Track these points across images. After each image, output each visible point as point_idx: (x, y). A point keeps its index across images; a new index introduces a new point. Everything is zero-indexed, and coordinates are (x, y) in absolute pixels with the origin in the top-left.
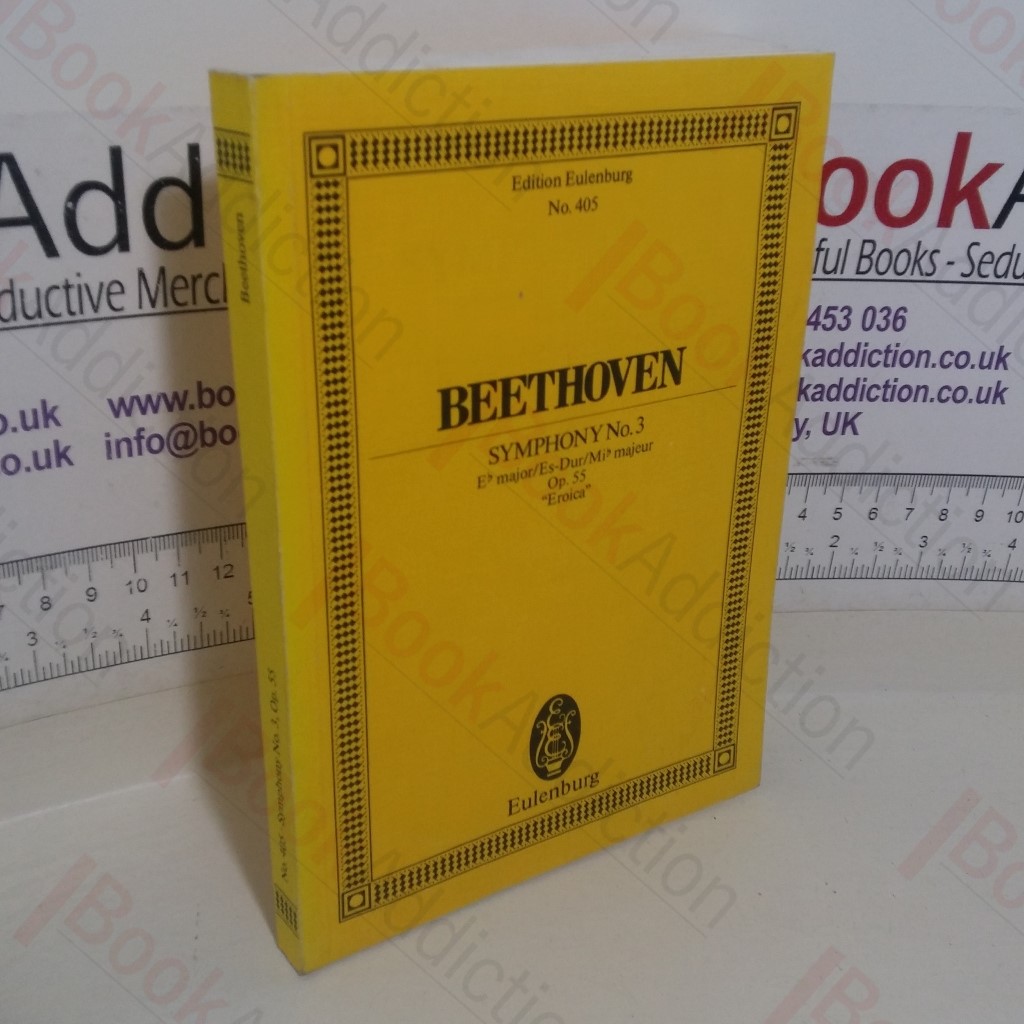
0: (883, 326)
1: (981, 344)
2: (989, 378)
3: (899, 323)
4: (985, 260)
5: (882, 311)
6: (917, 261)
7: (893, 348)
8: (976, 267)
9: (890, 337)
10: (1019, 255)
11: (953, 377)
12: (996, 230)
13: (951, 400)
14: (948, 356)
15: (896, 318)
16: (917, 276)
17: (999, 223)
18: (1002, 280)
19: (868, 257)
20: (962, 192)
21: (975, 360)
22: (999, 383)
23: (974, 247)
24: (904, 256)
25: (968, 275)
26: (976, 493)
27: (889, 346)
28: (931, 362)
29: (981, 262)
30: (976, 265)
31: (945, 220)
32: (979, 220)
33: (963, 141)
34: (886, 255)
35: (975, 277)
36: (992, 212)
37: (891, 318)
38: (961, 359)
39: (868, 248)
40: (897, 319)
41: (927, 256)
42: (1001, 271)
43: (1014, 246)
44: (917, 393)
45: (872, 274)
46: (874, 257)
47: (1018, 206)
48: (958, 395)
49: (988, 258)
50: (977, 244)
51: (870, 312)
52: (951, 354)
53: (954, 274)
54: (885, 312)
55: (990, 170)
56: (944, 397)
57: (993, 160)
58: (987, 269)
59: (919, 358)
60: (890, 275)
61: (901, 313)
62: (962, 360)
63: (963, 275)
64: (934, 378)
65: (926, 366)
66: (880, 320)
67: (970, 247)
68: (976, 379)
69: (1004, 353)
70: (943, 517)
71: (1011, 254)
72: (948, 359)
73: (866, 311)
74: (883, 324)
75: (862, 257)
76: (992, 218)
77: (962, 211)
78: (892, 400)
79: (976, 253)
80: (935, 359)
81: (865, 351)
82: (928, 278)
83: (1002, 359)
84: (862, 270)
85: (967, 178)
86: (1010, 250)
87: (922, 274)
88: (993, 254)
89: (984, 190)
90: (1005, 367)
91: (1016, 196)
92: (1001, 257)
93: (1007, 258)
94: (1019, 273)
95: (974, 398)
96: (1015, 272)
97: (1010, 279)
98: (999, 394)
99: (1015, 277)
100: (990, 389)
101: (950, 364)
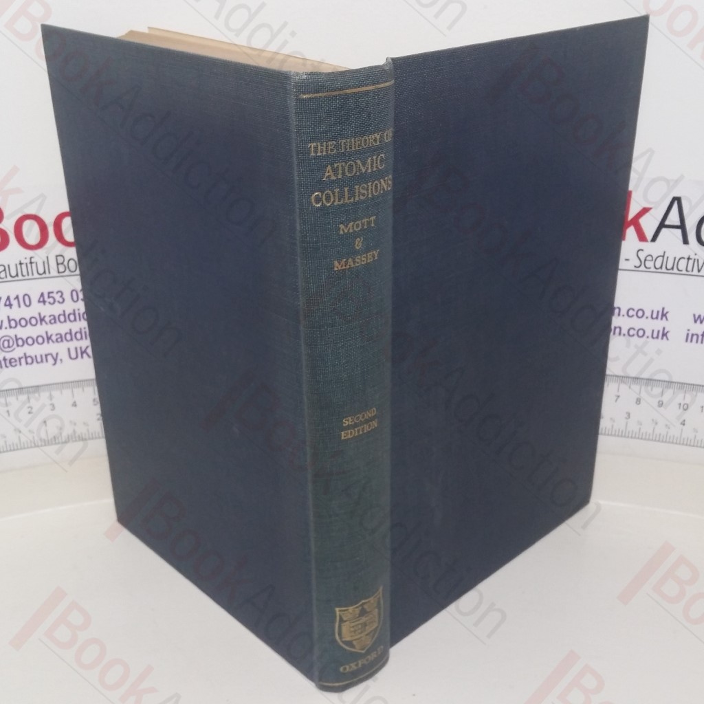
1: (650, 306)
2: (658, 325)
4: (647, 259)
8: (643, 262)
10: (668, 258)
12: (653, 243)
13: (635, 336)
14: (631, 311)
17: (654, 239)
18: (661, 270)
20: (630, 222)
21: (648, 314)
22: (664, 329)
23: (640, 252)
25: (638, 267)
26: (657, 390)
28: (621, 313)
29: (645, 260)
32: (642, 237)
35: (642, 268)
36: (649, 234)
42: (658, 265)
43: (665, 252)
47: (664, 230)
48: (641, 333)
49: (649, 258)
50: (642, 250)
52: (633, 310)
53: (630, 265)
55: (645, 211)
56: (631, 334)
57: (647, 206)
58: (649, 264)
62: (640, 313)
63: (635, 267)
65: (619, 315)
67: (638, 251)
70: (638, 402)
71: (663, 256)
72: (631, 313)
77: (631, 231)
79: (642, 255)
86: (662, 254)
88: (652, 256)
89: (643, 221)
90: (667, 319)
91: (662, 225)
92: (657, 257)
93: (661, 258)
94: (669, 267)
95: (650, 335)
96: (666, 267)
97: (664, 270)
98: (665, 334)
99: (666, 269)
100: (659, 331)
101: (633, 316)
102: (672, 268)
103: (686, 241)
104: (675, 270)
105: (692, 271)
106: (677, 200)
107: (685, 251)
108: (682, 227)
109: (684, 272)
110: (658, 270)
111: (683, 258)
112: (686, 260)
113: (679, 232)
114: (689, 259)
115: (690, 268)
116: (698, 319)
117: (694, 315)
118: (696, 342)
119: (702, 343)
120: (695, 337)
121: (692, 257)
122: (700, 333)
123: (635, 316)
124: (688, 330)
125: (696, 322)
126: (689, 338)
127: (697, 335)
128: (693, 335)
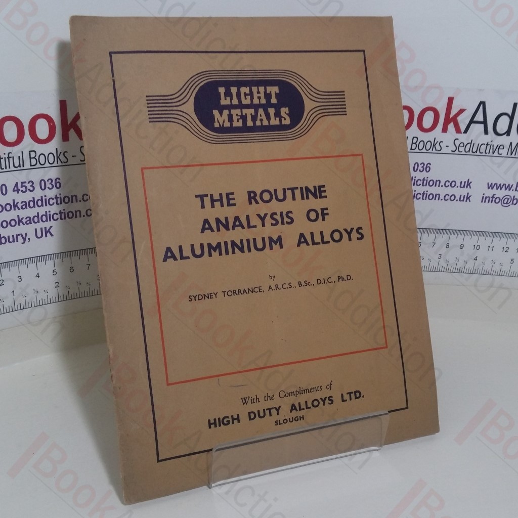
0: (422, 170)
1: (460, 178)
2: (464, 192)
3: (428, 169)
4: (460, 145)
5: (421, 164)
6: (434, 145)
7: (426, 179)
9: (424, 175)
10: (474, 144)
11: (450, 191)
12: (465, 134)
13: (449, 200)
14: (447, 182)
15: (426, 168)
17: (466, 132)
18: (468, 153)
19: (415, 143)
20: (451, 120)
21: (458, 184)
22: (468, 194)
23: (456, 141)
24: (429, 143)
26: (461, 237)
27: (424, 178)
28: (441, 185)
30: (458, 147)
31: (445, 130)
32: (458, 130)
33: (451, 100)
34: (422, 143)
35: (457, 152)
37: (425, 167)
38: (453, 184)
39: (415, 140)
40: (427, 167)
42: (467, 150)
44: (436, 197)
45: (417, 150)
46: (417, 143)
47: (473, 125)
48: (452, 198)
49: (462, 145)
50: (457, 139)
51: (416, 165)
52: (449, 182)
53: (449, 150)
54: (422, 165)
55: (461, 111)
56: (446, 199)
58: (462, 149)
59: (436, 183)
60: (424, 150)
61: (429, 165)
63: (452, 151)
64: (442, 191)
65: (439, 186)
66: (420, 168)
68: (459, 192)
69: (469, 182)
70: (447, 247)
71: (471, 143)
73: (415, 164)
74: (422, 169)
75: (412, 143)
76: (463, 129)
77: (451, 126)
78: (426, 199)
79: (457, 143)
80: (442, 183)
81: (415, 180)
82: (439, 152)
83: (468, 184)
84: (413, 148)
85: (452, 114)
87: (436, 150)
88: (463, 143)
89: (460, 119)
90: (470, 187)
91: (472, 121)
92: (467, 144)
93: (469, 144)
95: (458, 199)
96: (473, 150)
97: (471, 153)
98: (468, 198)
99: (472, 152)
100: (464, 196)
101: (448, 186)
102: (476, 152)
103: (486, 132)
104: (478, 153)
105: (489, 153)
106: (483, 103)
107: (485, 139)
108: (485, 122)
109: (484, 154)
110: (467, 153)
111: (484, 144)
112: (485, 146)
113: (482, 125)
115: (487, 151)
116: (491, 186)
117: (488, 183)
118: (489, 202)
119: (492, 202)
120: (488, 199)
121: (490, 143)
122: (491, 196)
123: (450, 186)
124: (484, 194)
125: (489, 188)
126: (484, 199)
127: (489, 197)
128: (486, 198)
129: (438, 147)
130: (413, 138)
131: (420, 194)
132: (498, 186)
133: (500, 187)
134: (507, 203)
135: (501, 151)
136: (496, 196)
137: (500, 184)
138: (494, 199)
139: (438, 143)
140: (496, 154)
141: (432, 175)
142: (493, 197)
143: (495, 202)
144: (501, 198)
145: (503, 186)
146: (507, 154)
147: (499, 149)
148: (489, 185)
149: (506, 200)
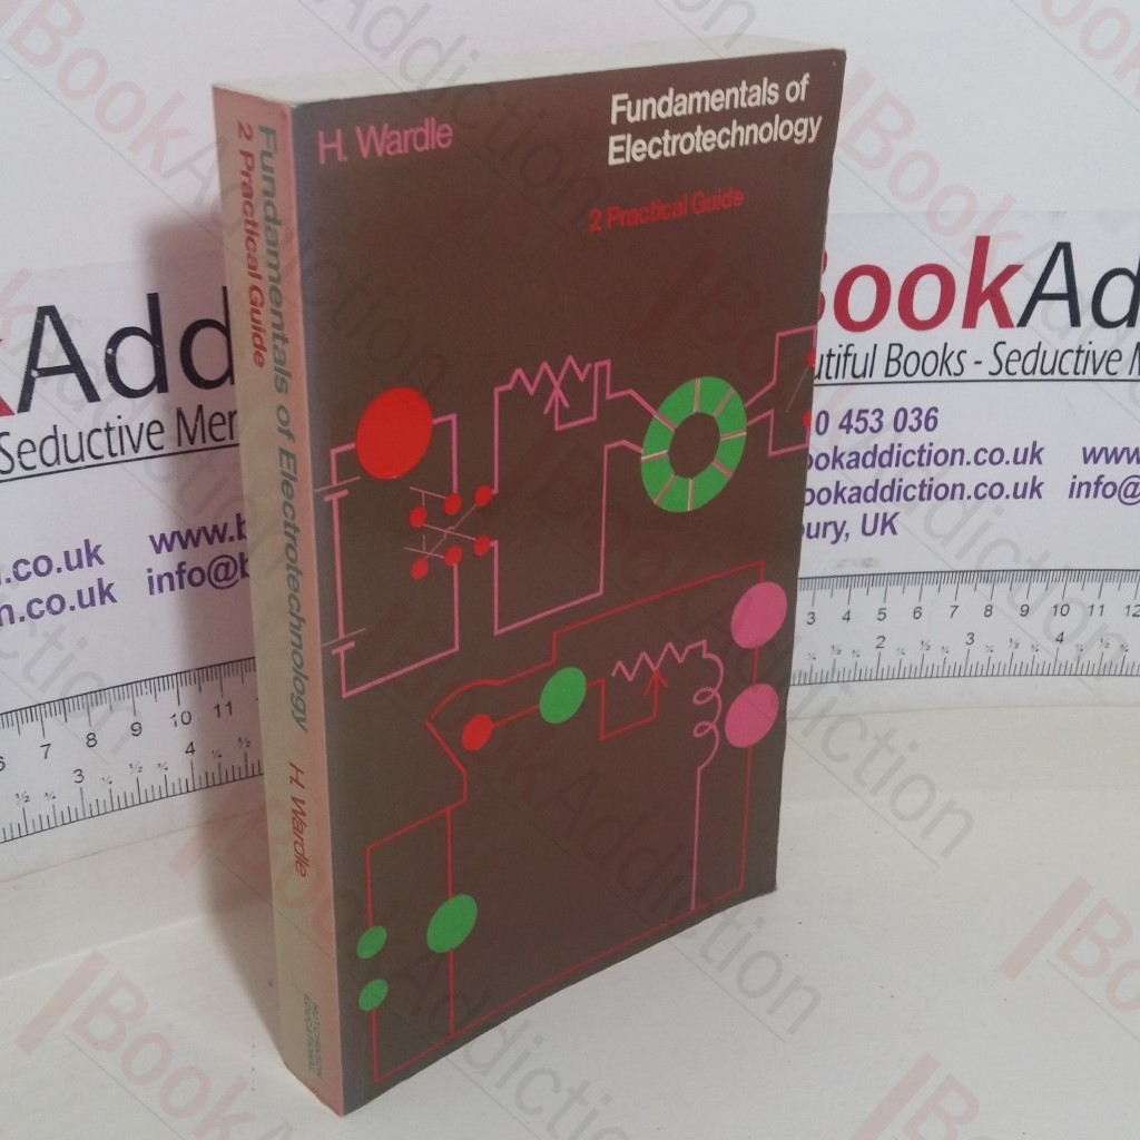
0: (915, 426)
2: (1024, 473)
4: (1011, 358)
5: (913, 412)
6: (945, 362)
7: (927, 447)
8: (1003, 365)
9: (922, 437)
10: (1045, 352)
11: (989, 474)
12: (1021, 329)
13: (988, 496)
14: (982, 453)
15: (927, 418)
16: (945, 376)
17: (1023, 322)
18: (1030, 377)
19: (896, 360)
20: (985, 294)
21: (1009, 456)
22: (1035, 478)
23: (1000, 346)
24: (931, 358)
25: (996, 374)
26: (1019, 587)
27: (922, 446)
28: (966, 459)
29: (1008, 361)
30: (1004, 363)
31: (970, 321)
32: (1003, 319)
33: (982, 244)
34: (913, 357)
35: (1003, 375)
36: (1016, 313)
37: (923, 418)
38: (995, 456)
39: (895, 354)
40: (929, 419)
41: (955, 356)
42: (1028, 368)
43: (1040, 343)
44: (952, 491)
45: (901, 376)
47: (1041, 304)
48: (994, 491)
49: (1015, 356)
50: (1004, 343)
51: (902, 414)
52: (985, 451)
53: (982, 373)
54: (917, 413)
55: (1011, 270)
56: (980, 494)
57: (1014, 261)
58: (1015, 367)
59: (952, 457)
60: (919, 376)
61: (933, 413)
62: (997, 456)
63: (991, 373)
64: (969, 475)
65: (961, 463)
66: (912, 421)
67: (996, 346)
68: (1011, 475)
69: (1038, 448)
70: (988, 613)
71: (1037, 351)
72: (981, 457)
73: (898, 413)
74: (915, 425)
75: (889, 360)
76: (1015, 318)
77: (986, 311)
78: (929, 498)
79: (1003, 352)
80: (969, 456)
81: (899, 452)
82: (957, 377)
83: (1036, 455)
84: (890, 372)
85: (987, 281)
86: (1036, 348)
87: (950, 374)
88: (1019, 352)
89: (1007, 291)
90: (1040, 462)
91: (1038, 295)
92: (1028, 354)
93: (1034, 354)
94: (1046, 369)
95: (1011, 493)
96: (1042, 368)
97: (1038, 375)
98: (1036, 489)
99: (1043, 373)
100: (1026, 484)
101: (985, 461)
102: (1052, 371)
103: (1075, 321)
104: (1057, 375)
105: (1084, 373)
106: (1064, 248)
107: (1074, 338)
108: (1071, 296)
109: (1071, 376)
111: (1072, 351)
112: (1075, 355)
113: (1065, 304)
114: (1079, 352)
115: (1080, 368)
116: (1090, 456)
117: (1084, 449)
118: (1087, 496)
119: (1095, 496)
120: (1084, 488)
121: (1086, 347)
122: (1093, 480)
123: (988, 462)
124: (1075, 477)
125: (1086, 461)
126: (1075, 490)
127: (1088, 484)
128: (1081, 485)
129: (954, 365)
130: (891, 345)
131: (914, 487)
132: (1110, 452)
133: (1114, 456)
134: (1133, 496)
135: (1113, 367)
136: (1104, 481)
137: (1115, 450)
138: (1101, 487)
139: (955, 355)
140: (1102, 373)
141: (942, 439)
142: (1098, 483)
143: (1105, 496)
144: (1118, 486)
145: (1122, 453)
146: (1130, 373)
147: (1109, 360)
148: (1088, 453)
149: (1131, 488)
